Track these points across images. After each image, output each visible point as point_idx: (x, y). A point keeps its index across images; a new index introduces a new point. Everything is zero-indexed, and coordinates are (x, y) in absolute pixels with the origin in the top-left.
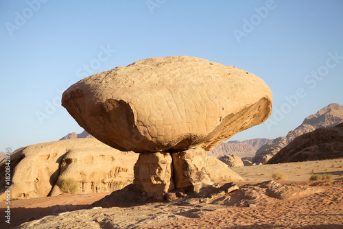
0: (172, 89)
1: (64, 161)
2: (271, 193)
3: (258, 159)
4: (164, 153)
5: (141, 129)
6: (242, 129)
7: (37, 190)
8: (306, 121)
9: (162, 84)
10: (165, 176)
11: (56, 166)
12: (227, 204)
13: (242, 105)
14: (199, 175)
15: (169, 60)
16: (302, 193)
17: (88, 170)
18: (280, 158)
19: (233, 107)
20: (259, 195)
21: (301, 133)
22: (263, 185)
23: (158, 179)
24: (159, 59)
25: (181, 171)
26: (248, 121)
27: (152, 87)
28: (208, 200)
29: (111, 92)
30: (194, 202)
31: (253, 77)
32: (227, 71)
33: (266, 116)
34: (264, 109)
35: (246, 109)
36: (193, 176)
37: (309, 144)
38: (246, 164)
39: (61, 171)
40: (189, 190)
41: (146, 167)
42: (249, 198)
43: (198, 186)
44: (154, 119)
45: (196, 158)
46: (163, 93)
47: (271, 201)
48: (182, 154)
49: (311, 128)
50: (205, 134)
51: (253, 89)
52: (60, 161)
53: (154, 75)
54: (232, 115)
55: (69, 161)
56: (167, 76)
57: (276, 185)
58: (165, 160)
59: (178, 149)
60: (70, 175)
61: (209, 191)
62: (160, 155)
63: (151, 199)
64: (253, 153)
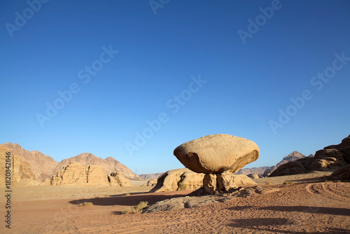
0: (215, 147)
1: (183, 177)
2: (257, 192)
3: (265, 175)
4: (213, 174)
5: (202, 164)
6: (247, 163)
7: (172, 188)
8: (284, 159)
9: (211, 146)
10: (214, 183)
11: (180, 179)
12: (238, 196)
13: (245, 153)
14: (228, 183)
15: (215, 135)
16: (270, 191)
17: (192, 180)
18: (274, 175)
19: (241, 154)
20: (252, 192)
21: (282, 164)
22: (255, 187)
23: (211, 185)
24: (211, 135)
25: (220, 181)
26: (249, 160)
27: (207, 147)
28: (231, 194)
29: (191, 149)
30: (225, 195)
31: (250, 142)
32: (239, 139)
33: (257, 158)
34: (256, 155)
35: (247, 155)
36: (225, 184)
37: (285, 168)
38: (260, 177)
39: (181, 180)
40: (224, 190)
41: (207, 180)
42: (248, 193)
43: (227, 188)
44: (207, 160)
45: (227, 176)
46: (212, 149)
47: (257, 195)
48: (220, 174)
49: (286, 162)
50: (230, 166)
51: (250, 146)
52: (181, 176)
53: (208, 142)
54: (241, 158)
55: (185, 177)
56: (213, 143)
57: (260, 188)
58: (214, 177)
59: (219, 172)
60: (186, 182)
61: (232, 190)
62: (211, 175)
63: (209, 194)
64: (263, 173)
